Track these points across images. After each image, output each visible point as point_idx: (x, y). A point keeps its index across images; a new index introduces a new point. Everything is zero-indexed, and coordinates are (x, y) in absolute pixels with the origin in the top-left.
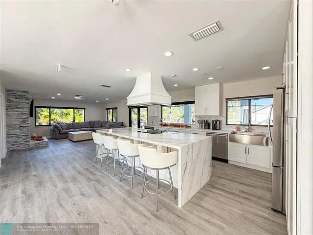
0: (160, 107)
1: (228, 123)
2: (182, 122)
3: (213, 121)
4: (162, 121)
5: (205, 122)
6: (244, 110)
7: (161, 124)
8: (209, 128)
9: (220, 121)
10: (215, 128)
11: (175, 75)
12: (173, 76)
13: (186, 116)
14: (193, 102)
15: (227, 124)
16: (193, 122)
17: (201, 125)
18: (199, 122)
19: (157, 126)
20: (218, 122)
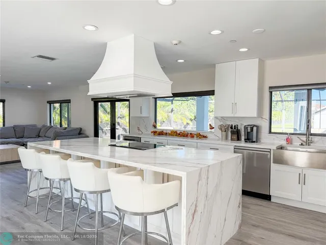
0: (152, 101)
1: (272, 131)
2: (192, 128)
3: (246, 128)
4: (155, 127)
5: (231, 128)
6: (302, 107)
7: (155, 133)
8: (239, 139)
9: (258, 127)
10: (249, 139)
11: (180, 42)
12: (175, 42)
13: (199, 118)
14: (212, 93)
15: (270, 132)
16: (212, 128)
17: (224, 133)
18: (221, 128)
19: (148, 135)
20: (255, 129)
